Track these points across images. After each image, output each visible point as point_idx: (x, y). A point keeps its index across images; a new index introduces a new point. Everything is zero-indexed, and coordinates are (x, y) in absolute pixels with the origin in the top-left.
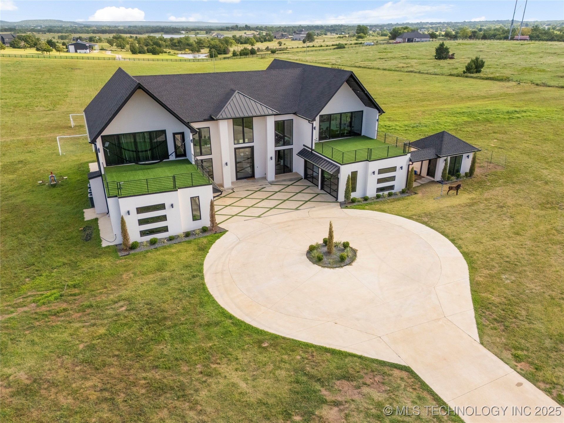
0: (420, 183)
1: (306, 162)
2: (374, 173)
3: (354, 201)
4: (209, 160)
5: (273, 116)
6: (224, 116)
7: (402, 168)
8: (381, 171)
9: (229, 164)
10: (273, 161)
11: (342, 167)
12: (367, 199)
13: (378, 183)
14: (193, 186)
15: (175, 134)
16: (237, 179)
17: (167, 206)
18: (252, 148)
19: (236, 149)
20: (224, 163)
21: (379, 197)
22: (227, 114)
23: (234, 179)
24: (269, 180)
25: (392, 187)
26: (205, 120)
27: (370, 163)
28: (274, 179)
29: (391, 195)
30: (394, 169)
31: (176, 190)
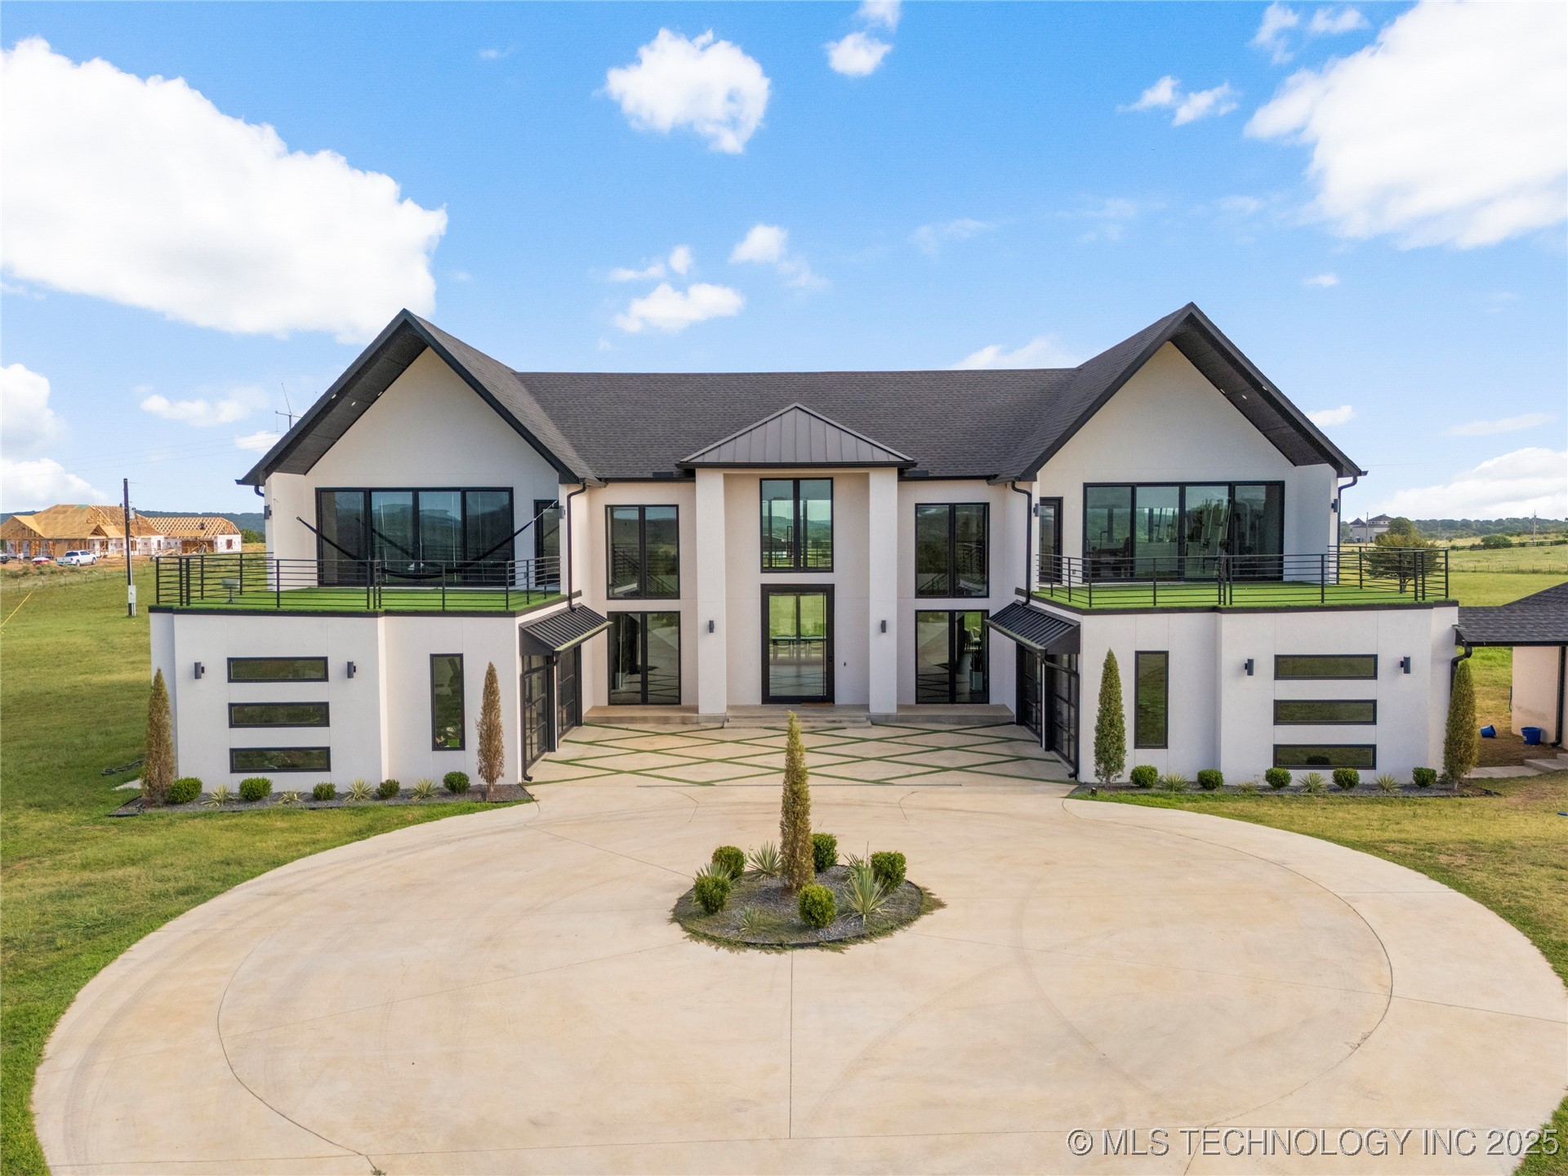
0: (1536, 768)
1: (1021, 650)
2: (1249, 667)
3: (1143, 781)
4: (673, 619)
5: (893, 474)
6: (710, 458)
7: (1405, 665)
8: (1288, 667)
9: (720, 626)
10: (890, 641)
11: (1089, 625)
12: (1208, 782)
13: (1278, 720)
14: (444, 613)
15: (540, 505)
16: (768, 698)
17: (335, 668)
18: (828, 591)
19: (767, 591)
20: (703, 622)
21: (1277, 782)
22: (726, 454)
23: (751, 693)
24: (875, 709)
25: (1366, 755)
26: (659, 478)
27: (1226, 620)
28: (893, 710)
29: (1345, 784)
30: (1363, 666)
31: (375, 615)
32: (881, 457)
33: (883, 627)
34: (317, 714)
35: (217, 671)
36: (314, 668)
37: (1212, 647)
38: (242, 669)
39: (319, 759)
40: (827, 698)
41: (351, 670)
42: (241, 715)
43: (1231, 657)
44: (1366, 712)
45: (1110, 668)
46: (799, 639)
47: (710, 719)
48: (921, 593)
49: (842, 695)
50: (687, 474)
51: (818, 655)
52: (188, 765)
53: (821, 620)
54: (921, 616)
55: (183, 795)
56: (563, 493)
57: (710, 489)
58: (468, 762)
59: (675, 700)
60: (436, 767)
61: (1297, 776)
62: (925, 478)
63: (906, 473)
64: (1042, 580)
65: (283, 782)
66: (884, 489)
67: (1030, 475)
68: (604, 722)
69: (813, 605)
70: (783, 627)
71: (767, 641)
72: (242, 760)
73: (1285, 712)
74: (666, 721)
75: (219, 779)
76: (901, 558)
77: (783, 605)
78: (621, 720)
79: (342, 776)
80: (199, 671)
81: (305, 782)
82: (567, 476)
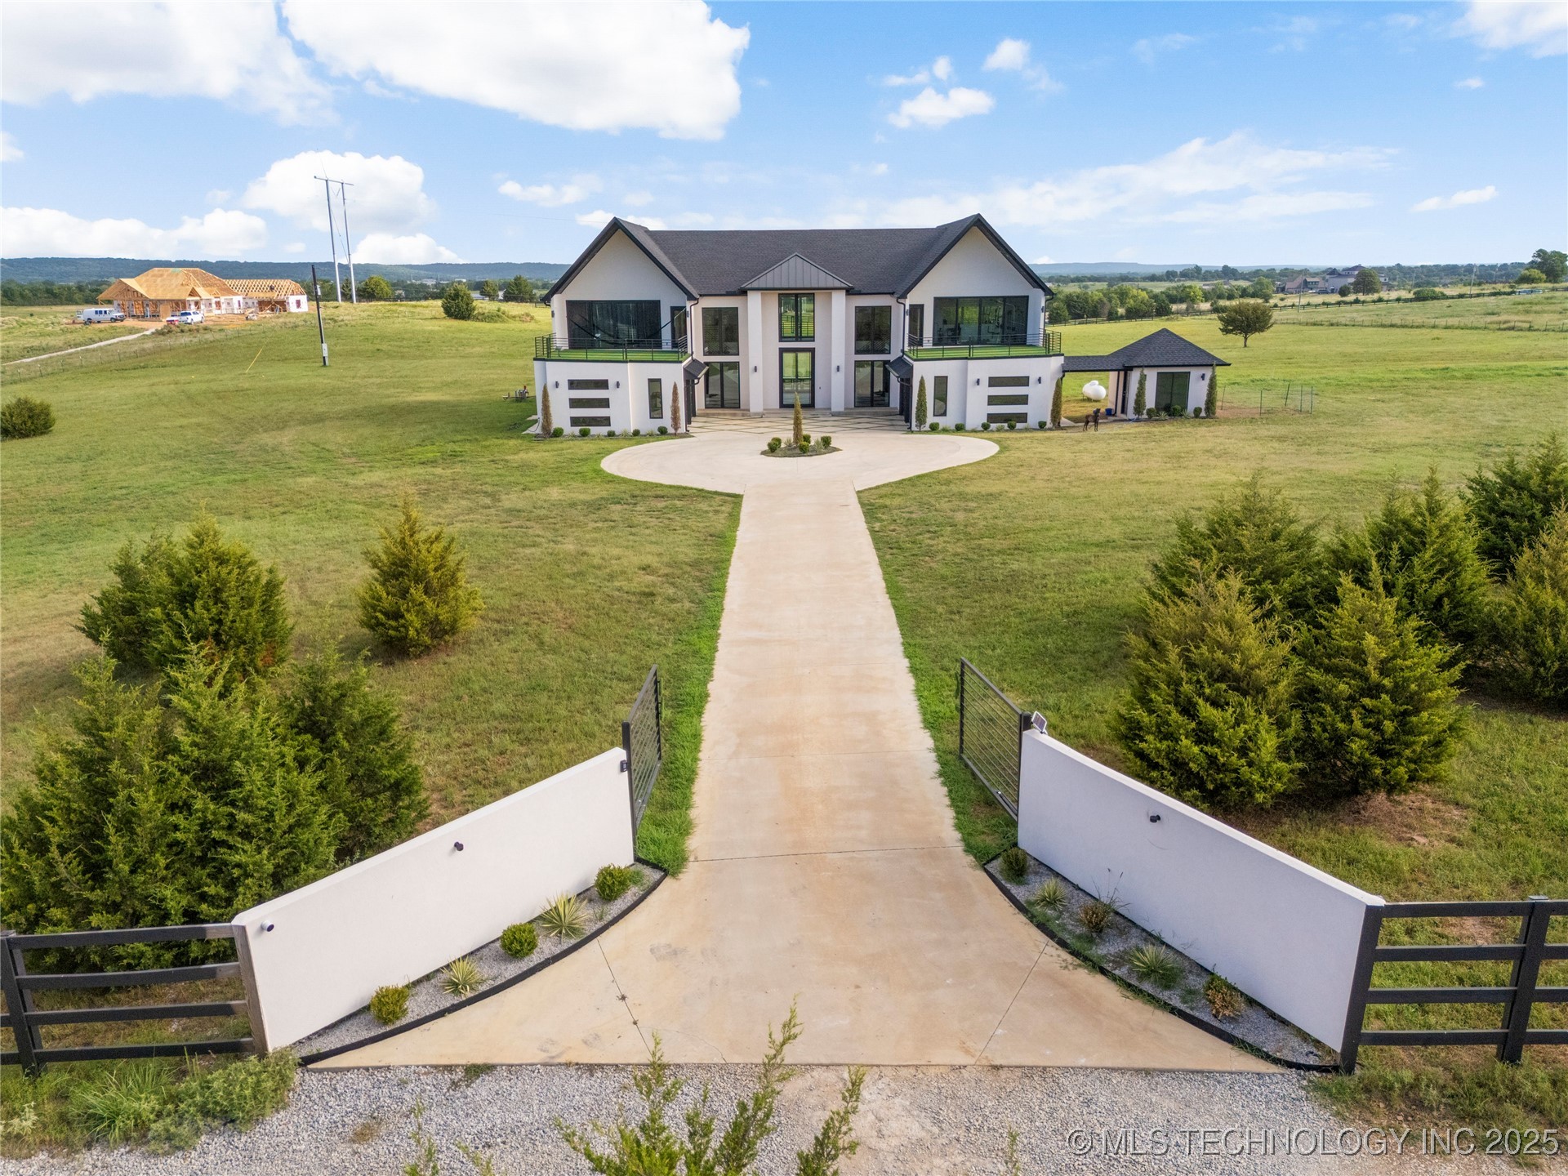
2: (978, 382)
3: (934, 428)
4: (735, 366)
5: (844, 292)
6: (755, 285)
7: (1040, 380)
8: (994, 382)
9: (760, 369)
10: (841, 375)
11: (916, 365)
12: (960, 428)
13: (990, 404)
14: (653, 361)
15: (674, 310)
16: (782, 406)
17: (611, 384)
18: (812, 351)
19: (782, 351)
20: (751, 367)
21: (985, 427)
22: (761, 283)
23: (776, 404)
24: (834, 409)
25: (1023, 418)
26: (729, 294)
27: (970, 362)
28: (842, 410)
29: (1012, 428)
30: (1023, 381)
31: (626, 362)
32: (837, 284)
33: (838, 369)
34: (604, 403)
35: (564, 385)
36: (602, 384)
37: (965, 373)
38: (574, 384)
39: (606, 421)
40: (810, 405)
41: (618, 385)
42: (575, 403)
43: (972, 378)
44: (1023, 400)
45: (922, 383)
46: (797, 379)
47: (756, 414)
48: (857, 352)
49: (818, 403)
50: (743, 292)
51: (807, 387)
52: (556, 423)
53: (809, 369)
54: (858, 364)
55: (558, 433)
56: (688, 304)
57: (754, 301)
58: (667, 421)
59: (736, 405)
60: (654, 425)
61: (993, 426)
62: (860, 293)
63: (850, 292)
64: (910, 345)
65: (594, 430)
66: (839, 301)
67: (904, 296)
68: (707, 415)
69: (804, 358)
70: (789, 373)
71: (782, 381)
72: (575, 421)
73: (992, 400)
74: (735, 415)
75: (569, 430)
76: (847, 333)
77: (789, 358)
78: (714, 414)
79: (616, 426)
80: (557, 385)
81: (604, 430)
82: (691, 297)
